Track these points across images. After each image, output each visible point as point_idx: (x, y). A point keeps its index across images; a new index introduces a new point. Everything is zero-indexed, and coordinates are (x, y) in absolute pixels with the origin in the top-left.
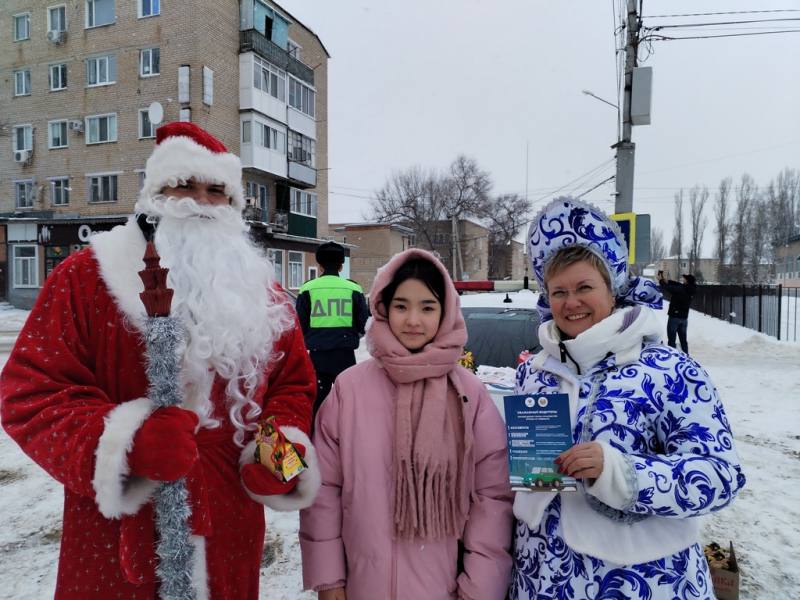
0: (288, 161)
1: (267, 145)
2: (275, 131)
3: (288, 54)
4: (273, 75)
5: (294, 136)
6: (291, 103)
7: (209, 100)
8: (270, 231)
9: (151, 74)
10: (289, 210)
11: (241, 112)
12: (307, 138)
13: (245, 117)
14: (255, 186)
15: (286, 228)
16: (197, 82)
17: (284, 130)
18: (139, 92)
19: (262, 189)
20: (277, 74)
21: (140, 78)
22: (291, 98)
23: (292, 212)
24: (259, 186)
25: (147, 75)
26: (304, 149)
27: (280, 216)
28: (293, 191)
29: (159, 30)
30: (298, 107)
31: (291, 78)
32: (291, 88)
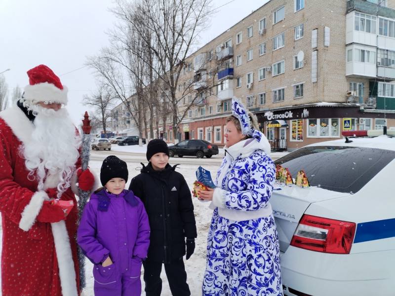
0: (377, 67)
1: (363, 60)
2: (368, 52)
3: (379, 5)
4: (367, 20)
5: (382, 52)
6: (381, 33)
7: (327, 43)
8: (362, 108)
9: (299, 38)
10: (377, 95)
11: (347, 45)
12: (391, 51)
13: (349, 48)
14: (355, 84)
15: (375, 106)
16: (321, 37)
17: (375, 50)
18: (294, 48)
19: (360, 86)
20: (371, 19)
21: (295, 41)
22: (381, 30)
23: (379, 96)
24: (358, 84)
25: (298, 39)
26: (389, 58)
27: (371, 99)
28: (380, 85)
29: (303, 16)
30: (386, 34)
31: (380, 19)
32: (381, 24)
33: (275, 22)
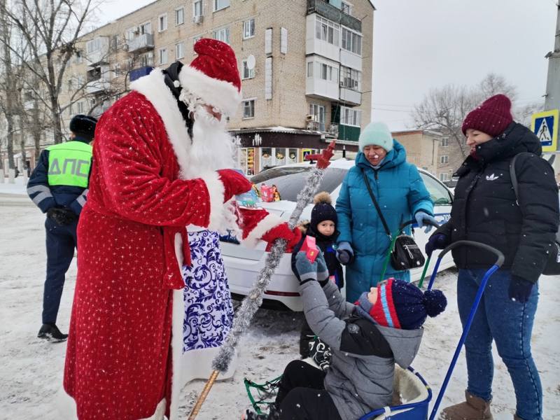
0: (340, 87)
1: (325, 77)
2: (331, 68)
3: (342, 12)
4: (329, 28)
5: (346, 70)
6: (344, 46)
7: (284, 50)
8: (323, 137)
9: (249, 37)
10: (339, 122)
11: (307, 56)
12: (354, 70)
13: (309, 59)
14: (316, 107)
15: (337, 135)
16: (277, 39)
17: (338, 66)
18: (242, 49)
19: (321, 109)
20: (333, 27)
21: (243, 40)
22: (344, 42)
23: (341, 123)
24: (319, 107)
25: (247, 38)
26: (352, 78)
27: (333, 127)
28: (343, 109)
29: (254, 7)
30: (349, 49)
31: (343, 28)
32: (344, 34)
33: (216, 9)
